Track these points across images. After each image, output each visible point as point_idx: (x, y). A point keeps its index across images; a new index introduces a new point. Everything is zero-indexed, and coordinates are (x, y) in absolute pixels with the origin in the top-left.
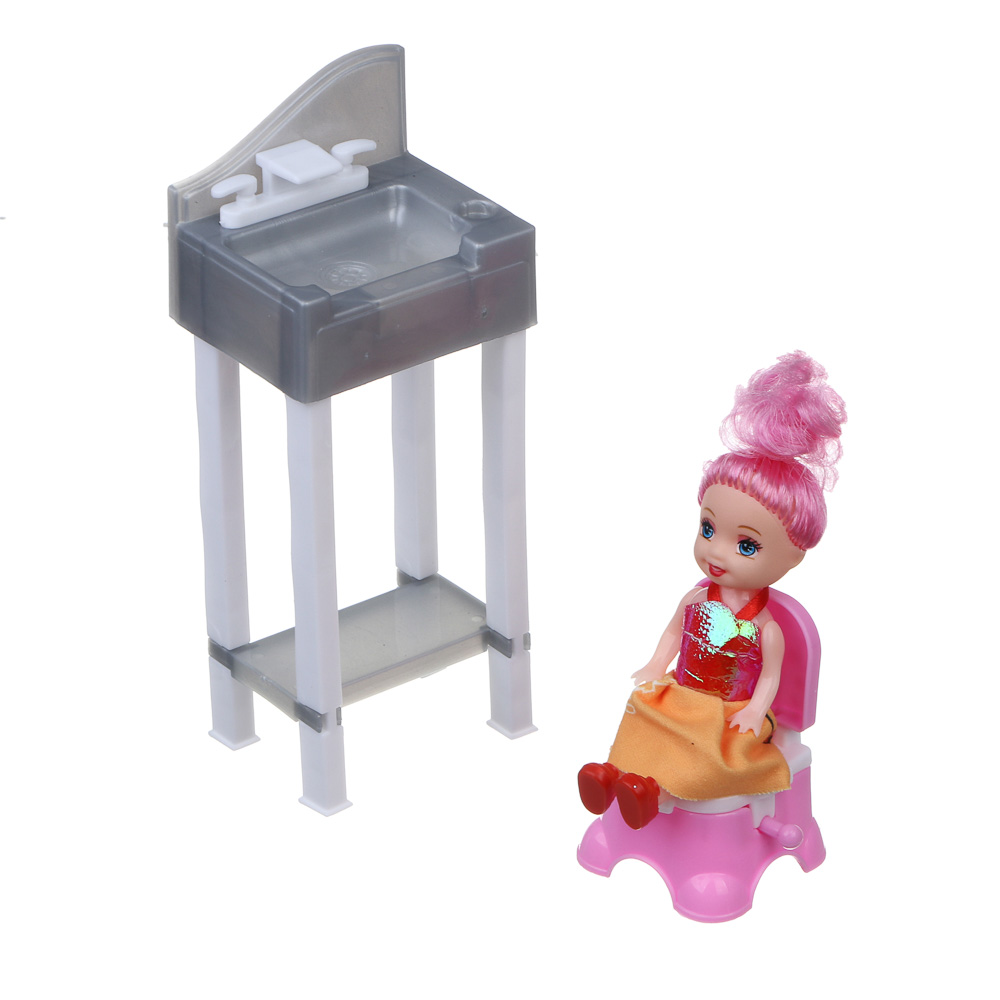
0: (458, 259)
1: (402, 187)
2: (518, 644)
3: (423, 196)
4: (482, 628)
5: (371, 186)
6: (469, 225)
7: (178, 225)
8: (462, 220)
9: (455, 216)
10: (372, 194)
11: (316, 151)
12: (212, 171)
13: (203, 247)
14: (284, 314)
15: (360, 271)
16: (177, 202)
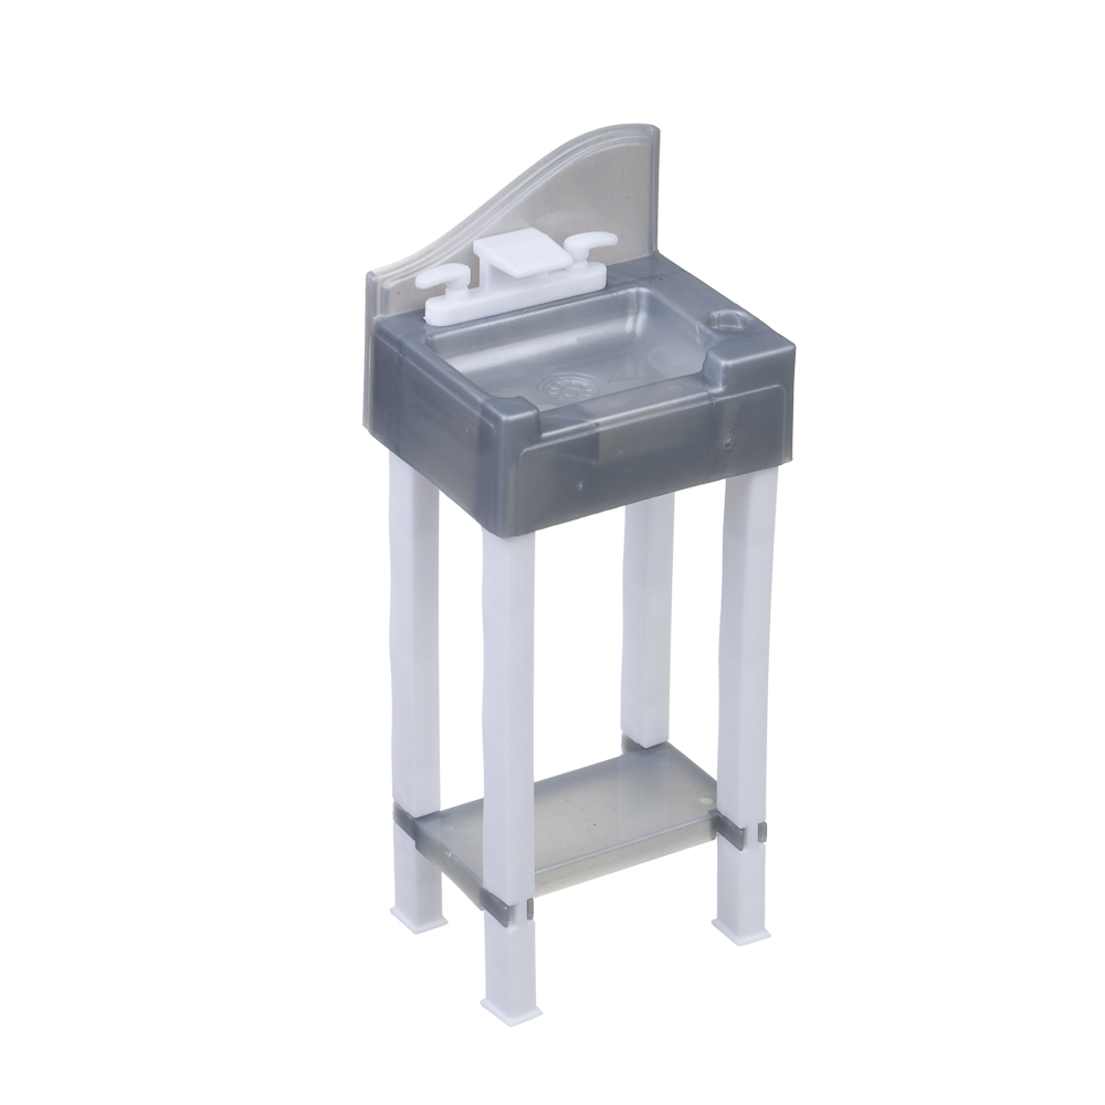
0: (703, 378)
1: (644, 290)
2: (752, 834)
3: (668, 302)
4: (711, 812)
5: (608, 288)
6: (717, 339)
7: (375, 318)
8: (709, 332)
9: (702, 327)
10: (608, 296)
11: (545, 241)
12: (420, 258)
13: (400, 345)
14: (484, 430)
15: (585, 384)
16: (375, 292)
